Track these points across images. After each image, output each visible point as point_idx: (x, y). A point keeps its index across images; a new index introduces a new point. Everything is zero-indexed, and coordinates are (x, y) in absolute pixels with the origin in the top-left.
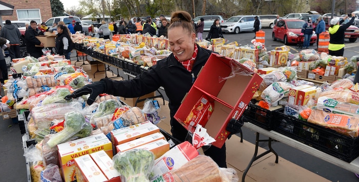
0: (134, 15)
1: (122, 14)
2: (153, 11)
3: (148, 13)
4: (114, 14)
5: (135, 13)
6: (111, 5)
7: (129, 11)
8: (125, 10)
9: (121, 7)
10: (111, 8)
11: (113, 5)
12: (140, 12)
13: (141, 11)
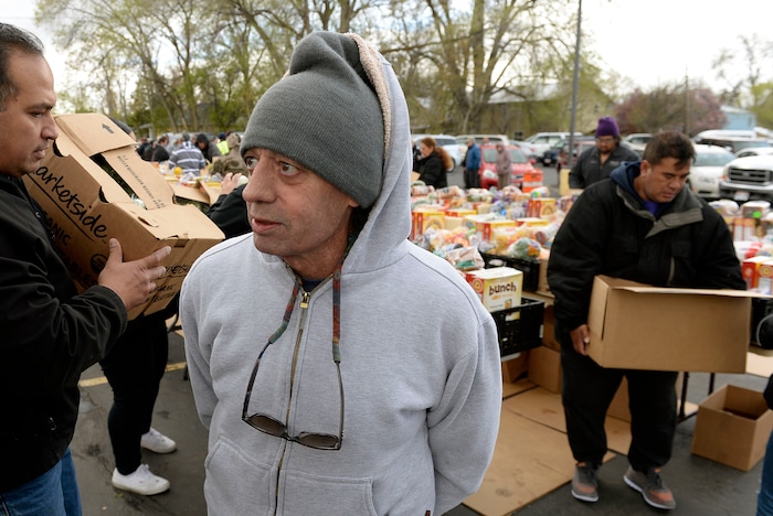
0: (182, 126)
1: (155, 123)
2: (225, 119)
3: (214, 123)
4: (135, 124)
5: (184, 123)
6: (129, 100)
7: (171, 118)
8: (161, 115)
9: (153, 106)
10: (128, 108)
11: (133, 101)
12: (196, 121)
13: (198, 119)
